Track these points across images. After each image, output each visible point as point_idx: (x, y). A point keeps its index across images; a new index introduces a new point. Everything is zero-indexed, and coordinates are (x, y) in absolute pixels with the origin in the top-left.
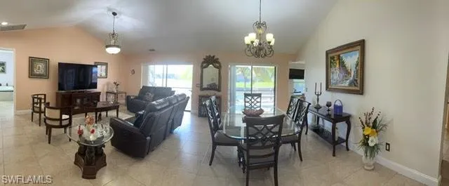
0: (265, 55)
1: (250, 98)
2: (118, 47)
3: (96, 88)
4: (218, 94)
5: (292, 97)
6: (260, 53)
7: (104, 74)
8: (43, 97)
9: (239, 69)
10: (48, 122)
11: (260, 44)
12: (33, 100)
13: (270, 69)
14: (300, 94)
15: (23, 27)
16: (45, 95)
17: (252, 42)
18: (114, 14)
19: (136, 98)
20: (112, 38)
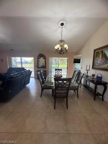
0: (64, 53)
1: (57, 71)
4: (45, 69)
5: (75, 71)
6: (61, 53)
9: (54, 59)
11: (61, 49)
13: (65, 59)
14: (78, 70)
17: (58, 48)
19: (6, 74)
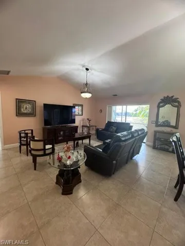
2: (90, 93)
3: (74, 123)
7: (80, 113)
8: (30, 132)
10: (33, 152)
12: (20, 135)
15: (8, 73)
16: (32, 130)
18: (87, 69)
19: (103, 130)
20: (86, 87)
